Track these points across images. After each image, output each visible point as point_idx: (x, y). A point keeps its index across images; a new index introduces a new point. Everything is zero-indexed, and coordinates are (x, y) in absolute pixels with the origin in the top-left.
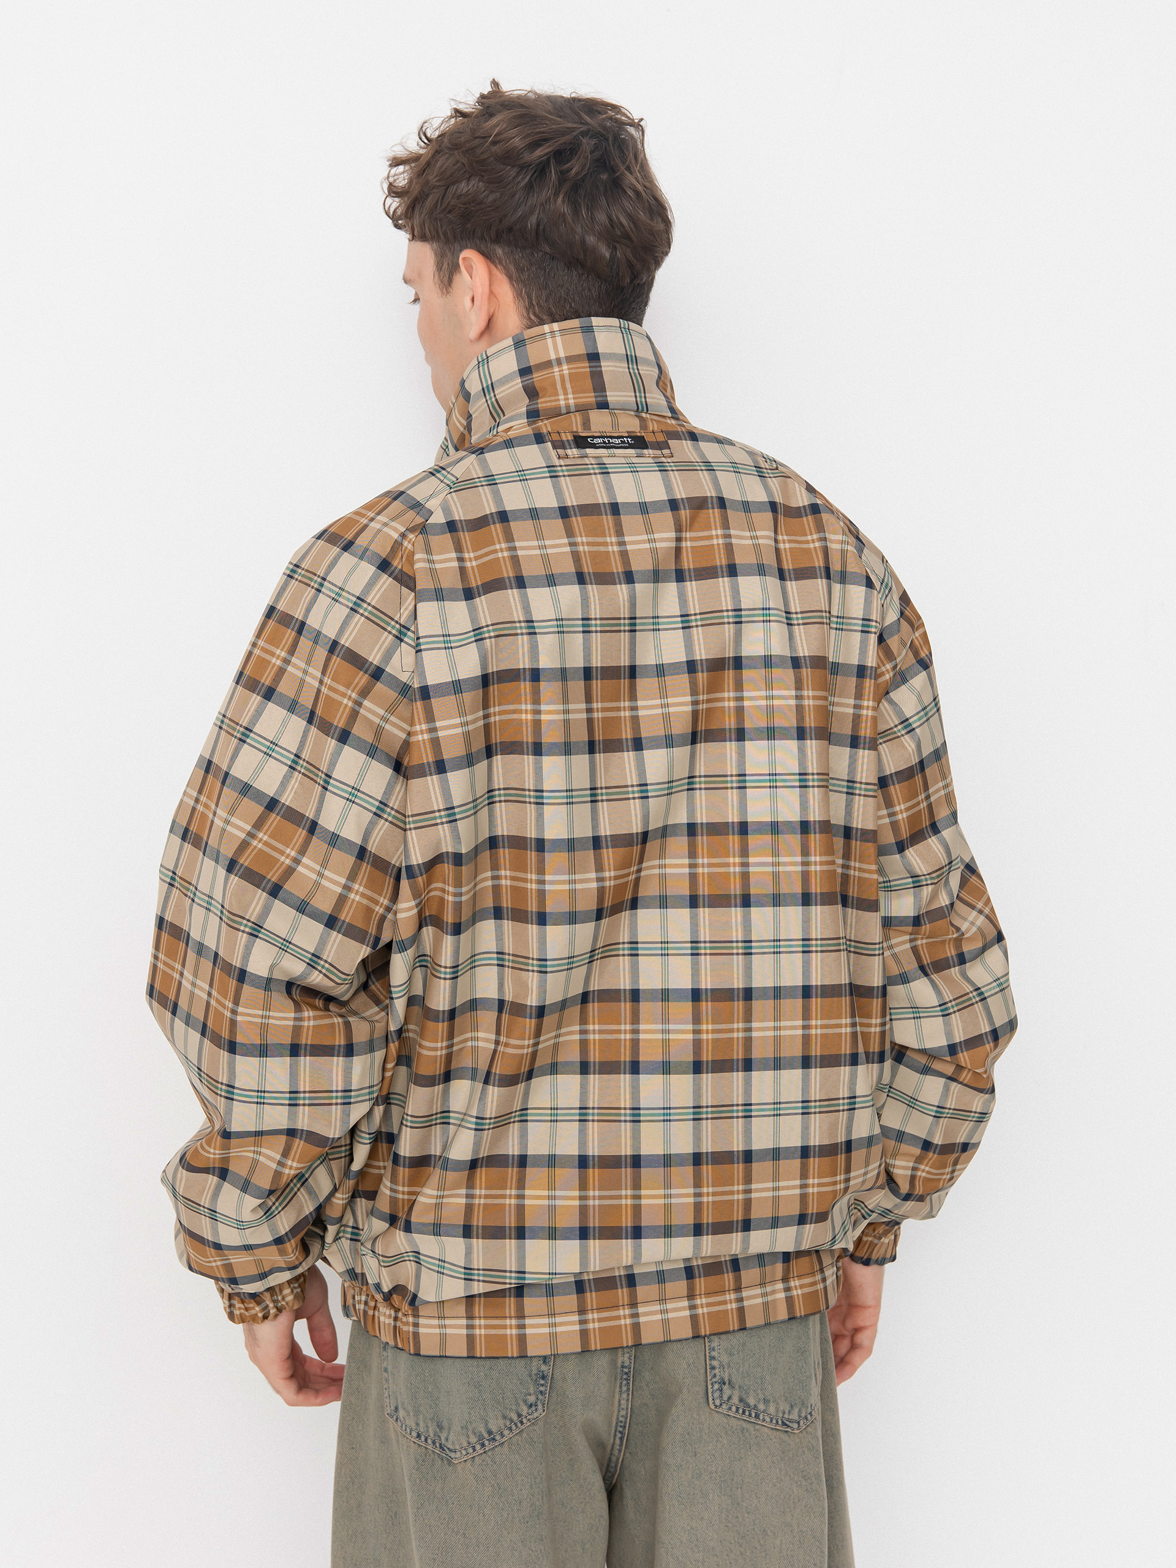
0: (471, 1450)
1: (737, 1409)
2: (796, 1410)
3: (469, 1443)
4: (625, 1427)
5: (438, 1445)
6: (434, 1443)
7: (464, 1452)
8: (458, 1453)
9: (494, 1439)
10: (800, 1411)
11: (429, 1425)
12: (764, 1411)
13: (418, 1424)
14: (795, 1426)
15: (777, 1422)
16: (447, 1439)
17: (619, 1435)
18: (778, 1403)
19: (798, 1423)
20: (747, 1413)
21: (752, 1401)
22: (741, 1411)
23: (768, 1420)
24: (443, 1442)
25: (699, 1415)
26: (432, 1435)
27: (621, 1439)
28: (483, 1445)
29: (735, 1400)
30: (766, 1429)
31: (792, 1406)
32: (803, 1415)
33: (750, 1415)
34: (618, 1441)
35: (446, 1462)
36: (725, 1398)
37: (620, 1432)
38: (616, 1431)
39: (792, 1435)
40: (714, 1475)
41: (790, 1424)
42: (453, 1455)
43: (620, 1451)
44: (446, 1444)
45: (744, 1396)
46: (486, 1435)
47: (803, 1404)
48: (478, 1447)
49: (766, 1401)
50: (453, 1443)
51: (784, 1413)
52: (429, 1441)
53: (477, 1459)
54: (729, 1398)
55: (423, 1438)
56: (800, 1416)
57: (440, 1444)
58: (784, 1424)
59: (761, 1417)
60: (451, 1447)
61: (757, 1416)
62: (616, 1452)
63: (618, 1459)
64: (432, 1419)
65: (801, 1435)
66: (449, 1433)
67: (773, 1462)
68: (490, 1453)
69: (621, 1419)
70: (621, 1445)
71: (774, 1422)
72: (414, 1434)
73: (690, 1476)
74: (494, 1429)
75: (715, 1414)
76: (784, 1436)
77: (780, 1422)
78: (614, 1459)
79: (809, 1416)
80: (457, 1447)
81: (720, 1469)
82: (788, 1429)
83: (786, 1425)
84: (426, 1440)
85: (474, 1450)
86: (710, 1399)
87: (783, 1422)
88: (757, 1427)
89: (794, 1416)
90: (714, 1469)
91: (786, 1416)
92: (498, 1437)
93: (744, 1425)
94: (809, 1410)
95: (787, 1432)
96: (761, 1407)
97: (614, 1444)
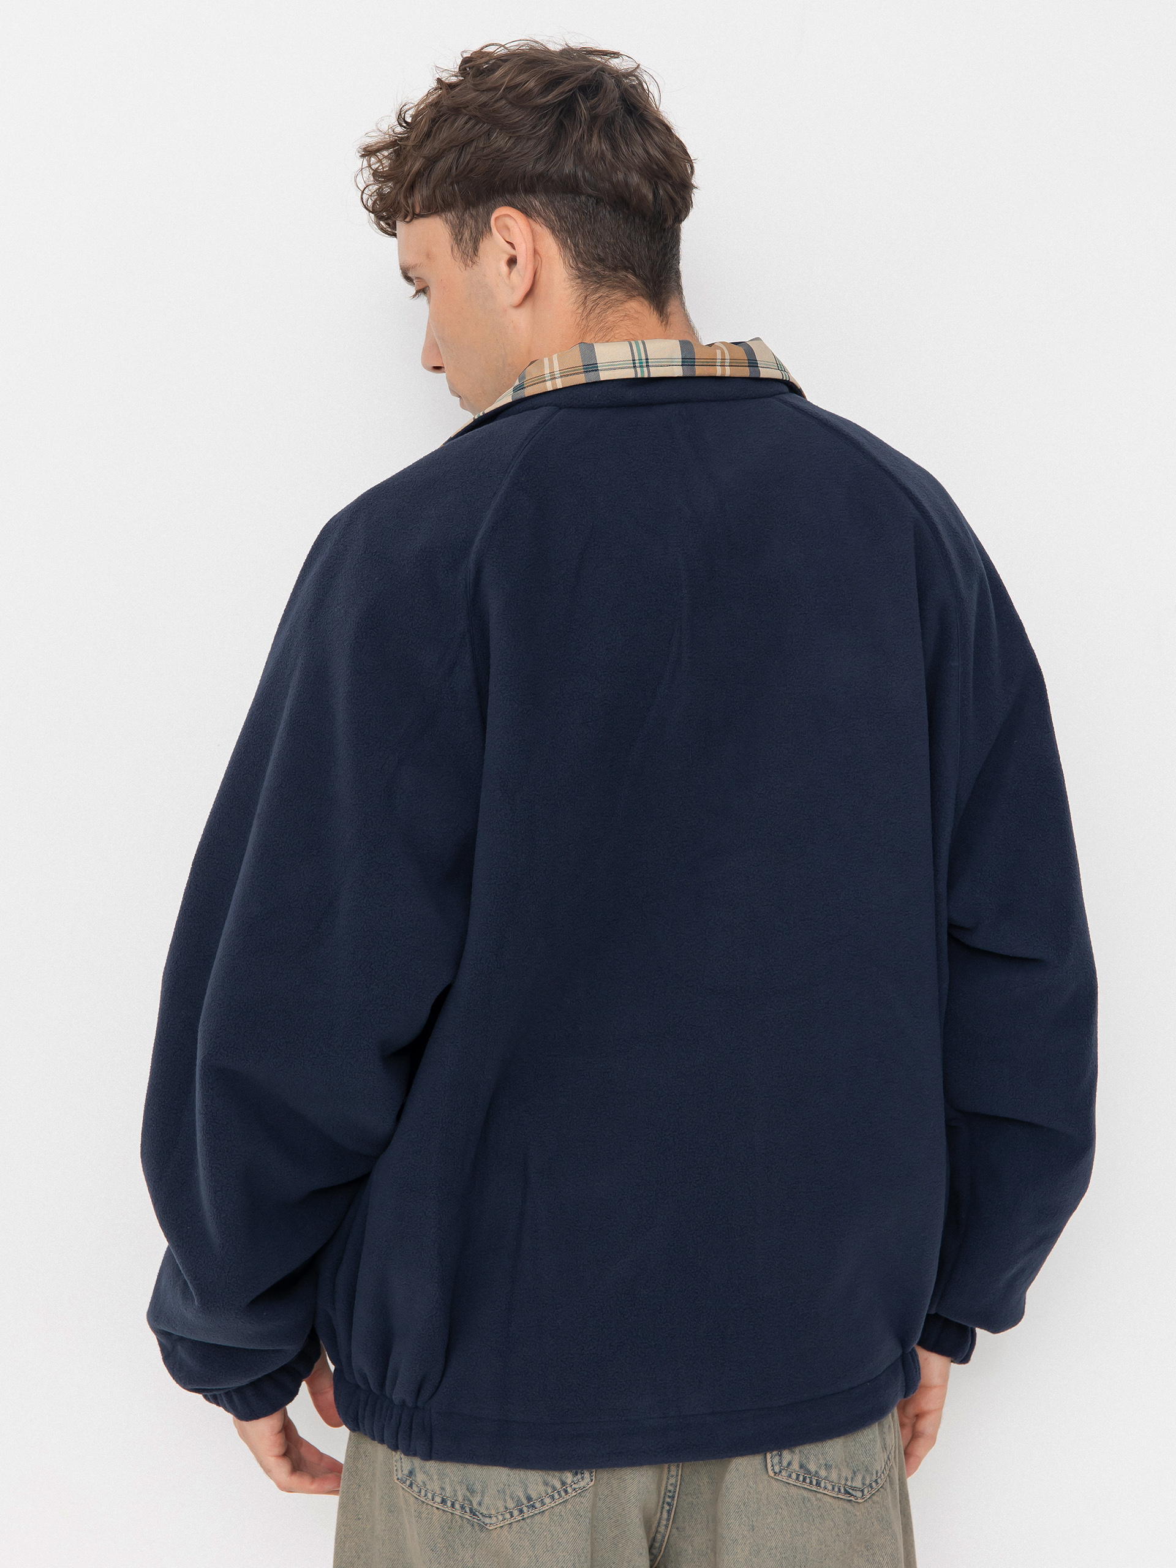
0: (508, 1516)
1: (798, 1476)
2: (859, 1477)
3: (506, 1508)
4: (674, 1497)
5: (468, 1510)
6: (463, 1507)
7: (500, 1518)
8: (494, 1519)
9: (533, 1506)
10: (864, 1478)
11: (458, 1488)
12: (826, 1478)
13: (443, 1489)
14: (859, 1494)
15: (839, 1490)
16: (480, 1504)
17: (667, 1507)
18: (840, 1470)
19: (862, 1491)
20: (808, 1481)
21: (812, 1467)
22: (801, 1478)
23: (830, 1487)
24: (475, 1506)
25: (756, 1483)
26: (460, 1499)
27: (669, 1512)
28: (521, 1511)
29: (795, 1466)
30: (828, 1498)
31: (854, 1473)
32: (867, 1482)
33: (811, 1483)
34: (665, 1515)
35: (477, 1528)
36: (785, 1464)
37: (669, 1504)
38: (663, 1503)
39: (856, 1505)
40: (774, 1551)
41: (854, 1493)
42: (487, 1520)
43: (666, 1526)
44: (479, 1509)
45: (805, 1462)
46: (525, 1501)
47: (867, 1470)
48: (516, 1513)
49: (828, 1467)
50: (488, 1509)
51: (847, 1480)
52: (457, 1506)
53: (514, 1525)
54: (789, 1464)
55: (449, 1504)
56: (864, 1484)
57: (471, 1510)
58: (847, 1492)
59: (823, 1485)
60: (485, 1512)
61: (818, 1484)
62: (662, 1529)
63: (664, 1537)
64: (461, 1483)
65: (866, 1504)
66: (482, 1496)
67: (838, 1535)
68: (528, 1521)
69: (670, 1488)
70: (668, 1520)
71: (836, 1489)
72: (438, 1499)
73: (747, 1553)
74: (534, 1495)
75: (773, 1482)
76: (847, 1505)
77: (842, 1491)
78: (659, 1537)
79: (874, 1484)
80: (493, 1512)
81: (780, 1544)
82: (852, 1498)
83: (849, 1493)
84: (453, 1505)
85: (512, 1516)
86: (769, 1465)
87: (845, 1490)
88: (819, 1496)
89: (858, 1483)
90: (774, 1544)
91: (849, 1483)
92: (538, 1505)
93: (805, 1494)
94: (874, 1477)
95: (850, 1501)
96: (823, 1473)
97: (660, 1519)
